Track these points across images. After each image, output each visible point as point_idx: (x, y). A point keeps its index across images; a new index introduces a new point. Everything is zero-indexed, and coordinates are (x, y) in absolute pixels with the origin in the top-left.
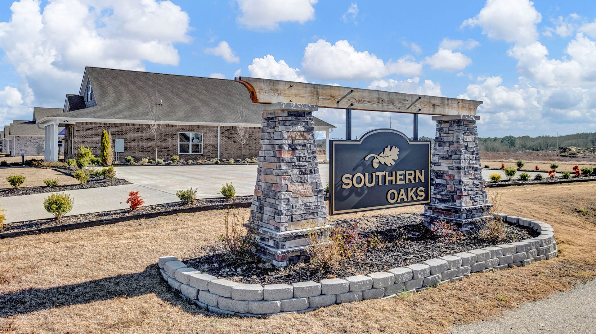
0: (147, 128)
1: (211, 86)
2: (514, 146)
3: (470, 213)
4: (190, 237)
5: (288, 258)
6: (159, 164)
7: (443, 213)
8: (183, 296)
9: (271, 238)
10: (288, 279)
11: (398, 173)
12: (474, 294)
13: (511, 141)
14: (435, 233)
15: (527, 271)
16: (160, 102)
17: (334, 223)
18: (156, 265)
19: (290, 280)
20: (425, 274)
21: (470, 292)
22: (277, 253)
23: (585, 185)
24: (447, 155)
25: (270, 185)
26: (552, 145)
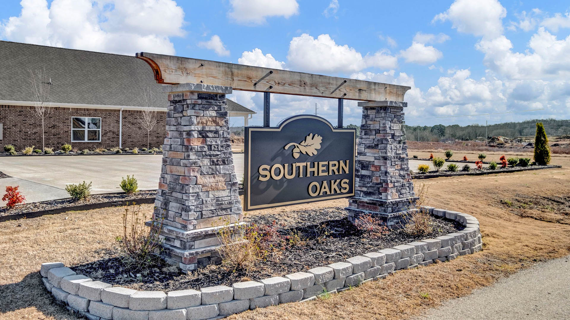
0: (32, 111)
1: (112, 63)
2: (444, 136)
3: (396, 206)
4: (82, 239)
5: (197, 260)
6: (47, 154)
7: (368, 206)
8: (70, 309)
9: (178, 238)
10: (196, 284)
11: (321, 163)
12: (397, 293)
13: (440, 130)
14: (359, 229)
15: (451, 266)
16: (48, 80)
17: (250, 220)
18: (37, 273)
19: (198, 285)
20: (347, 273)
21: (393, 290)
22: (183, 254)
23: (511, 176)
24: (373, 144)
25: (176, 177)
26: (481, 134)
